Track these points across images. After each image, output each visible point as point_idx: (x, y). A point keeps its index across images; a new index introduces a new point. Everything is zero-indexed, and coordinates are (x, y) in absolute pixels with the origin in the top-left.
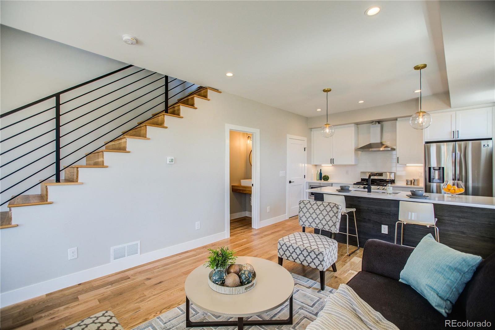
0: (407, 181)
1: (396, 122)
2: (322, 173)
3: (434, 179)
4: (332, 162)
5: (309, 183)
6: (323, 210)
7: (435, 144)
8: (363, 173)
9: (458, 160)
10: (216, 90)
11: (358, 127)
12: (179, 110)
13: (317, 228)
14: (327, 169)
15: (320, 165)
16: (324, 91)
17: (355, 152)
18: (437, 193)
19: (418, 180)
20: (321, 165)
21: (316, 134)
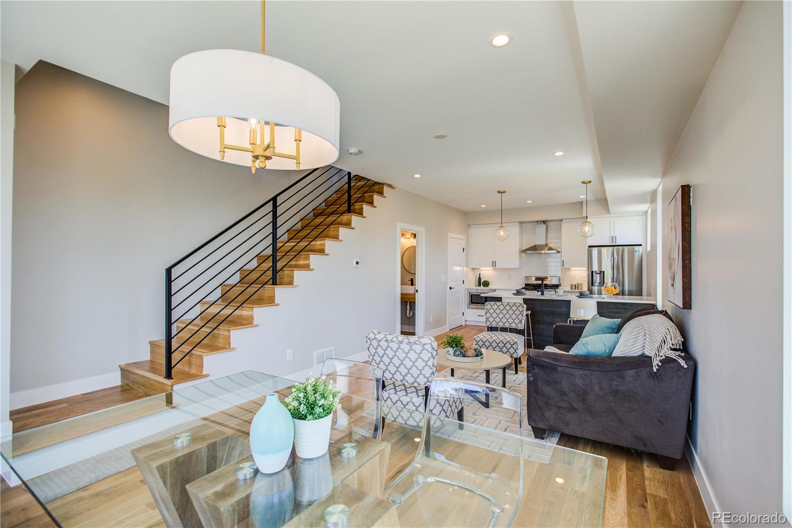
0: (572, 286)
1: (561, 224)
2: (481, 278)
3: (595, 283)
4: (494, 265)
5: (468, 289)
6: (510, 309)
7: (596, 248)
8: (527, 278)
9: (615, 264)
10: (390, 186)
11: (521, 226)
12: (362, 209)
13: (504, 326)
14: (487, 273)
15: (479, 269)
16: (498, 193)
17: (520, 255)
18: (598, 294)
19: (582, 284)
21: (475, 231)
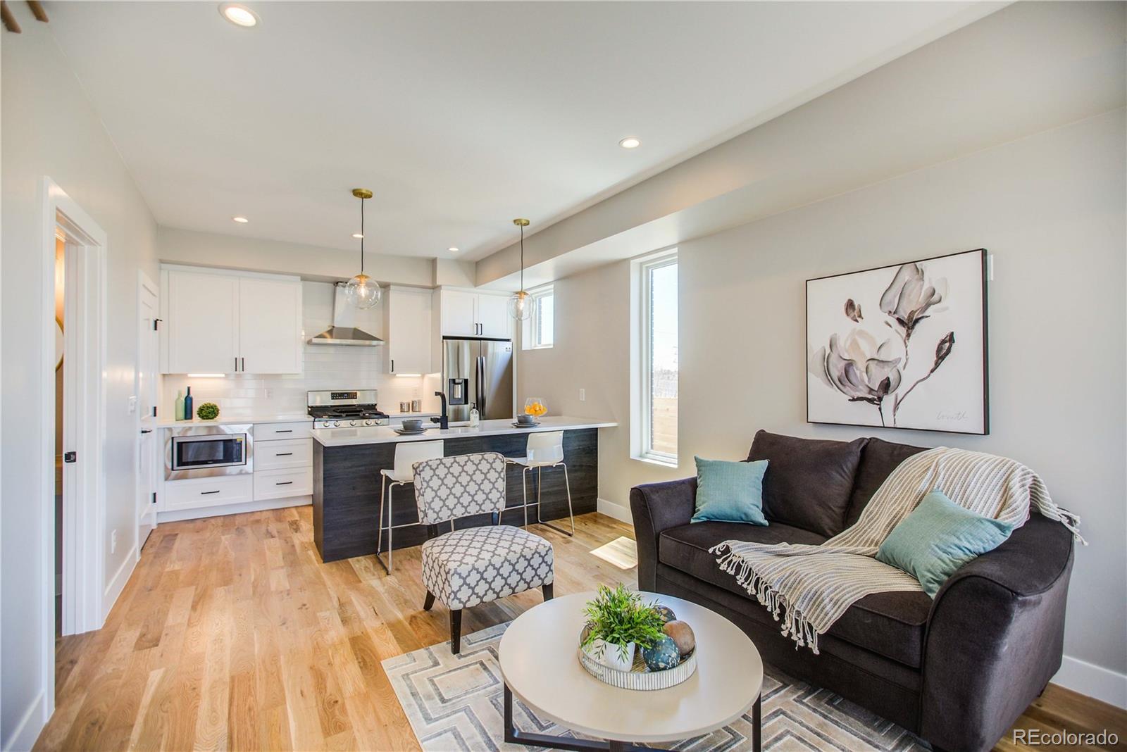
0: (402, 406)
2: (191, 399)
4: (239, 368)
6: (475, 471)
7: (454, 341)
9: (484, 368)
13: (465, 515)
16: (357, 193)
17: (303, 345)
19: (419, 402)
20: (186, 375)
